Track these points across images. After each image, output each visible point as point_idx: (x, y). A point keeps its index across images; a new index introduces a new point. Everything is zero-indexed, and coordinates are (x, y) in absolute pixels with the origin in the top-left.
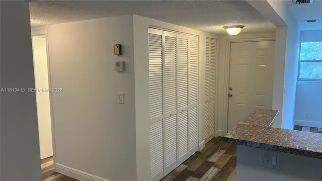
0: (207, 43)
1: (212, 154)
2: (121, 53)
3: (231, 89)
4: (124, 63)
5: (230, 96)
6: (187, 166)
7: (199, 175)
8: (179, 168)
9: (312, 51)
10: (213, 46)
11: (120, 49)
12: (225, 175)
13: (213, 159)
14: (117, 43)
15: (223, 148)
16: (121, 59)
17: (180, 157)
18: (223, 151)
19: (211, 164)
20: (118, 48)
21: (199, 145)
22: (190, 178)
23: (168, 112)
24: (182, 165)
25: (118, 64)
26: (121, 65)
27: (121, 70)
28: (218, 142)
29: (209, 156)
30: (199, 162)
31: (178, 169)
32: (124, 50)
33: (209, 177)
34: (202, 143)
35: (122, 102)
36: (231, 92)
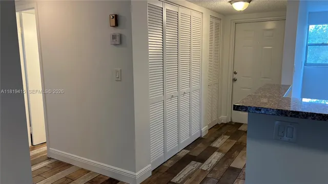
0: (211, 23)
1: (216, 139)
2: (117, 24)
3: (235, 73)
4: (121, 36)
5: (235, 80)
6: (188, 151)
7: (202, 160)
8: (181, 152)
9: (319, 38)
10: (217, 26)
11: (116, 20)
12: (230, 160)
13: (216, 144)
14: (113, 12)
15: (226, 134)
16: (117, 31)
17: (181, 142)
18: (227, 137)
19: (215, 149)
20: (114, 19)
21: (201, 131)
22: (193, 162)
23: (168, 93)
24: (184, 150)
25: (114, 37)
26: (118, 38)
27: (118, 43)
28: (221, 128)
29: (212, 142)
30: (201, 148)
31: (180, 154)
32: (121, 22)
33: (212, 162)
34: (205, 129)
35: (119, 79)
36: (235, 76)
